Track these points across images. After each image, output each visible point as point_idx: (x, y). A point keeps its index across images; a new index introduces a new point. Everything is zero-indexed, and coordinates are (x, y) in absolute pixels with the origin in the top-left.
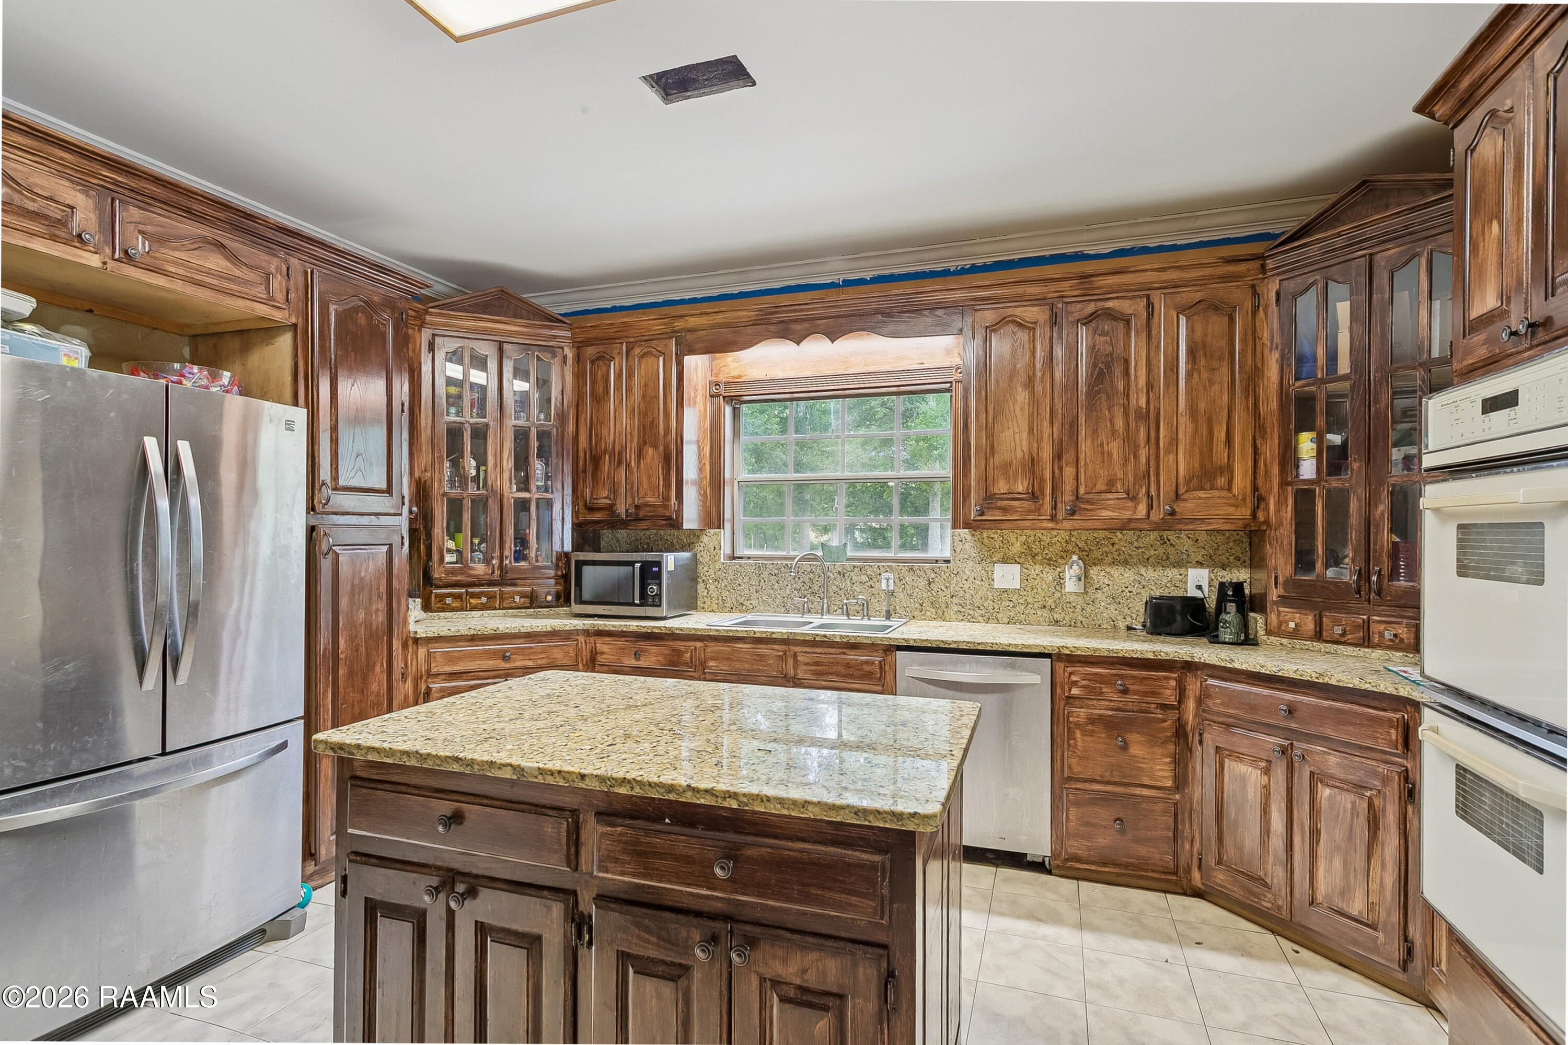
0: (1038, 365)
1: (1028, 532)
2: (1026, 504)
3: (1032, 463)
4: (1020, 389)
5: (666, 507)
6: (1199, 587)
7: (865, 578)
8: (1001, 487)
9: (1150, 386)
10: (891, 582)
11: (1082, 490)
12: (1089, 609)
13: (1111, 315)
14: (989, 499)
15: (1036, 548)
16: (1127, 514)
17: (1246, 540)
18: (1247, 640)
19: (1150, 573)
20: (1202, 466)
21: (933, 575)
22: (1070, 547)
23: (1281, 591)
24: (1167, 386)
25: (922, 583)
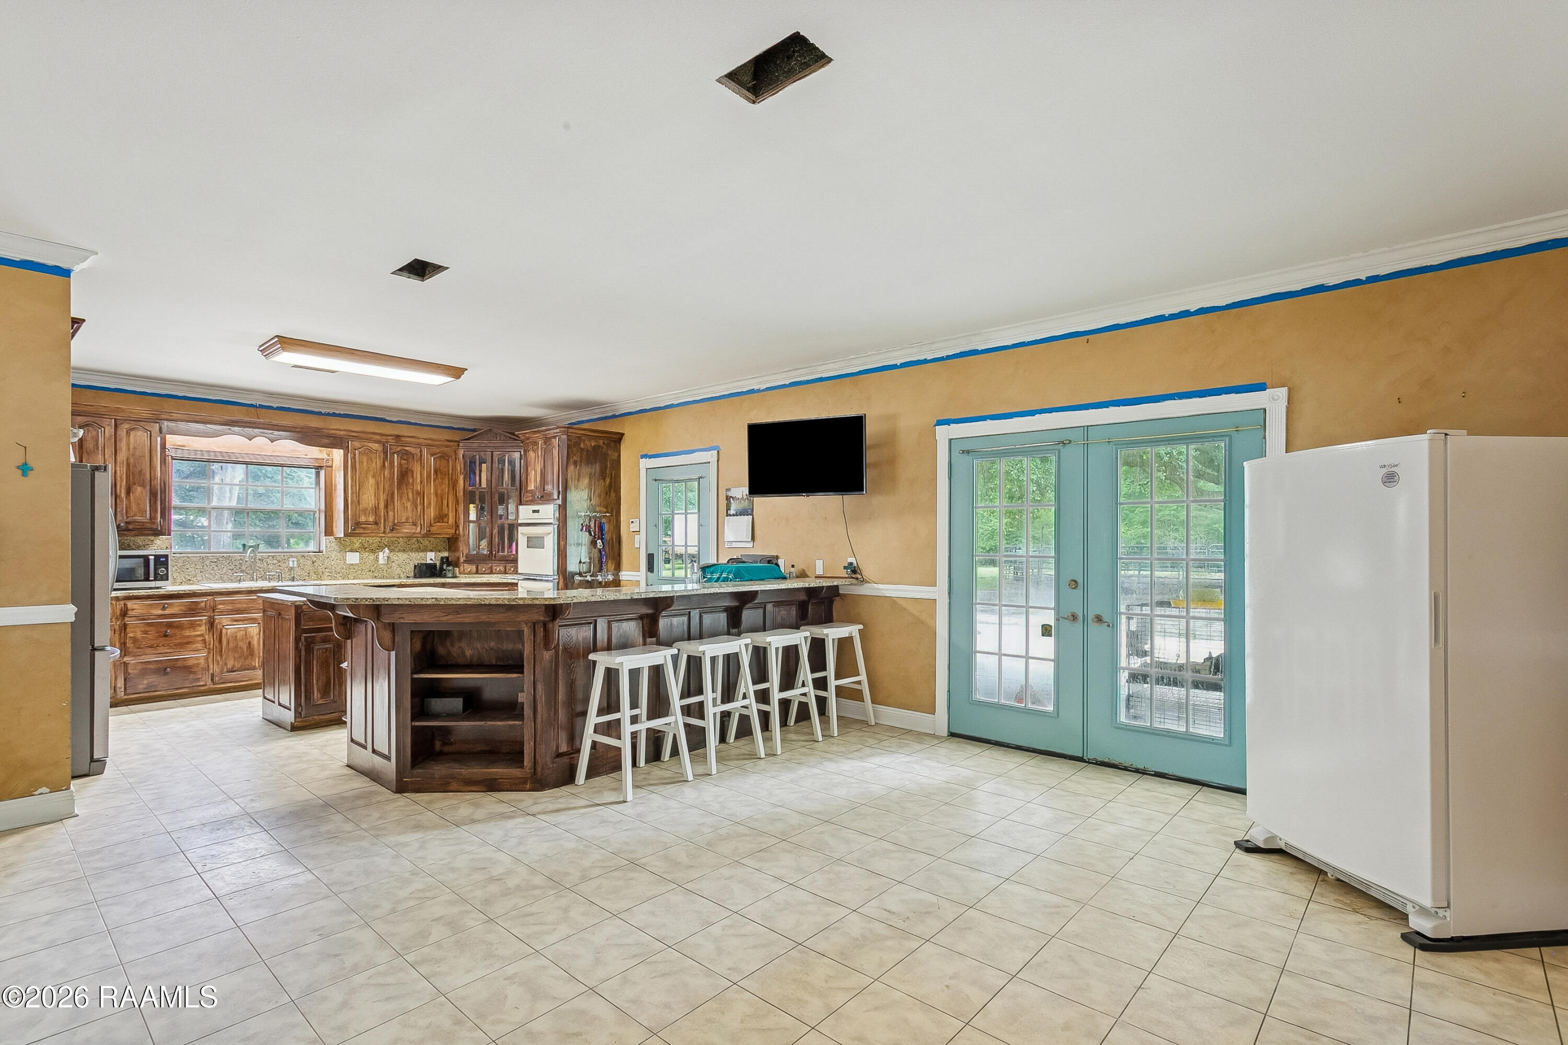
0: (378, 468)
1: (363, 538)
2: (373, 526)
3: (376, 510)
4: (370, 478)
6: (431, 560)
7: (275, 562)
8: (363, 519)
9: (421, 482)
10: (295, 563)
11: (396, 522)
12: (389, 570)
13: (407, 452)
14: (358, 524)
15: (366, 545)
16: (414, 531)
17: (447, 541)
18: (454, 577)
19: (413, 555)
20: (439, 514)
21: (315, 559)
22: (381, 544)
23: (464, 558)
24: (427, 483)
25: (310, 563)
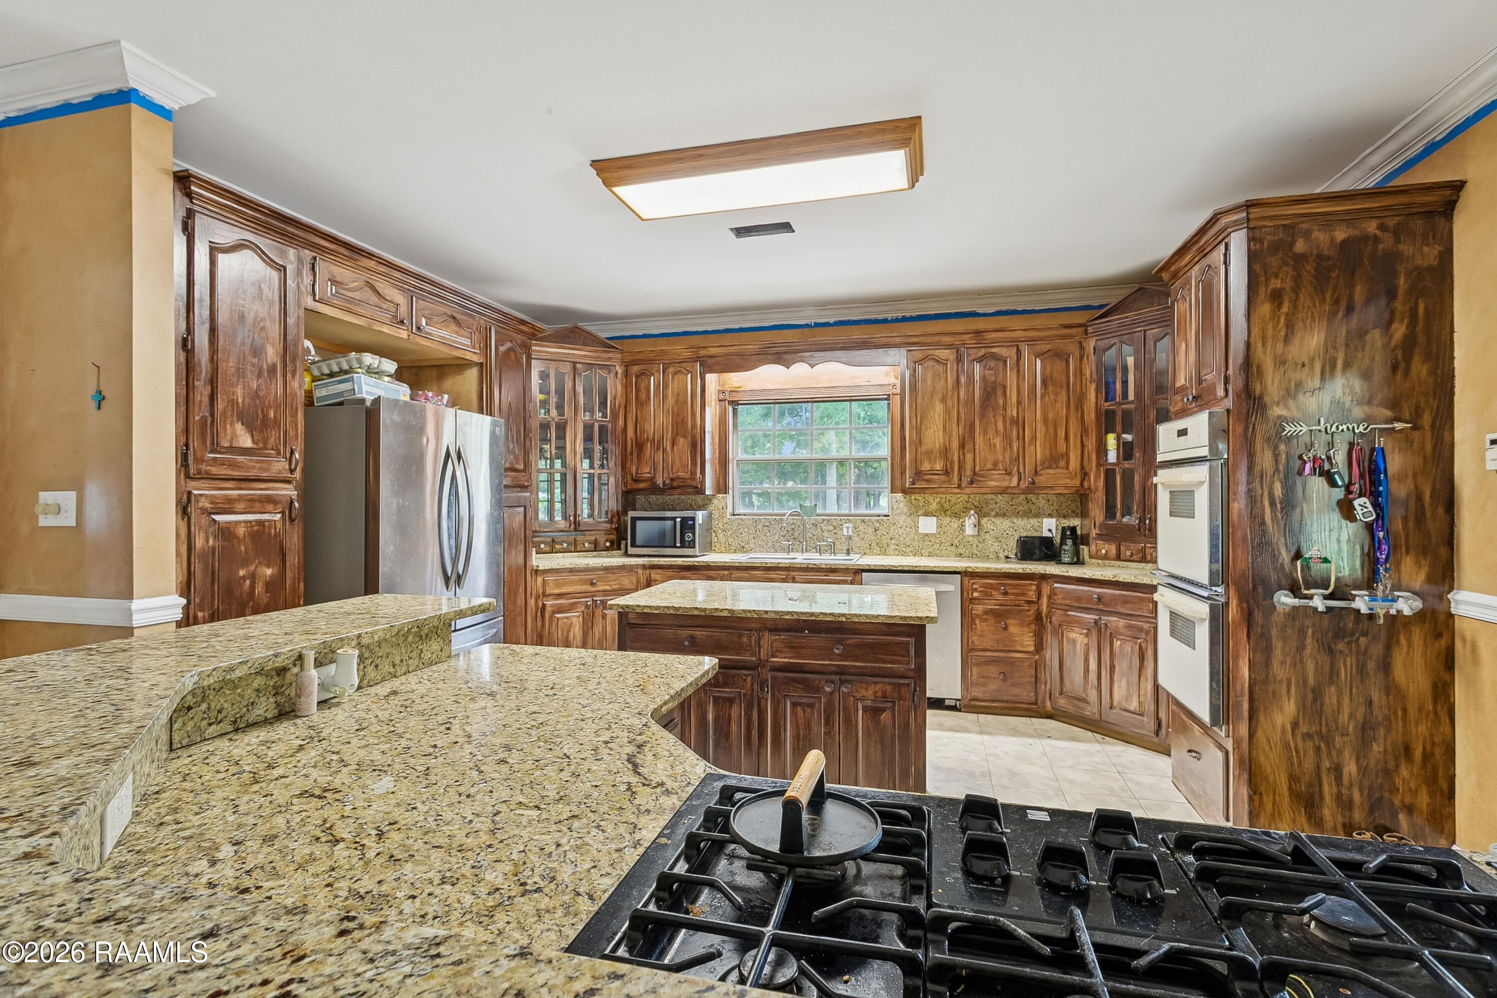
0: (950, 387)
1: (941, 496)
2: (942, 477)
3: (945, 452)
4: (937, 403)
5: (694, 479)
6: (1050, 530)
7: (831, 528)
8: (926, 466)
9: (1019, 402)
10: (850, 530)
11: (977, 469)
12: (980, 546)
13: (995, 357)
14: (918, 474)
15: (946, 506)
16: (1006, 484)
17: (1078, 500)
18: (1078, 561)
19: (1020, 522)
20: (1051, 454)
21: (878, 525)
22: (969, 505)
23: (1097, 531)
24: (1030, 403)
25: (871, 530)
